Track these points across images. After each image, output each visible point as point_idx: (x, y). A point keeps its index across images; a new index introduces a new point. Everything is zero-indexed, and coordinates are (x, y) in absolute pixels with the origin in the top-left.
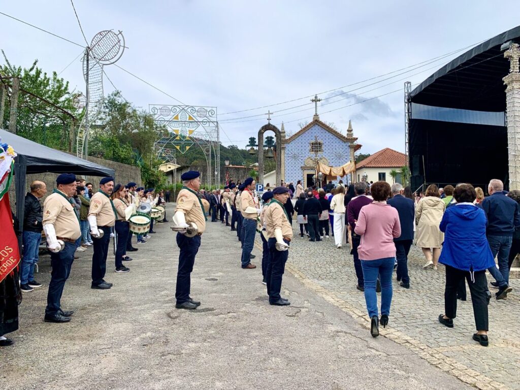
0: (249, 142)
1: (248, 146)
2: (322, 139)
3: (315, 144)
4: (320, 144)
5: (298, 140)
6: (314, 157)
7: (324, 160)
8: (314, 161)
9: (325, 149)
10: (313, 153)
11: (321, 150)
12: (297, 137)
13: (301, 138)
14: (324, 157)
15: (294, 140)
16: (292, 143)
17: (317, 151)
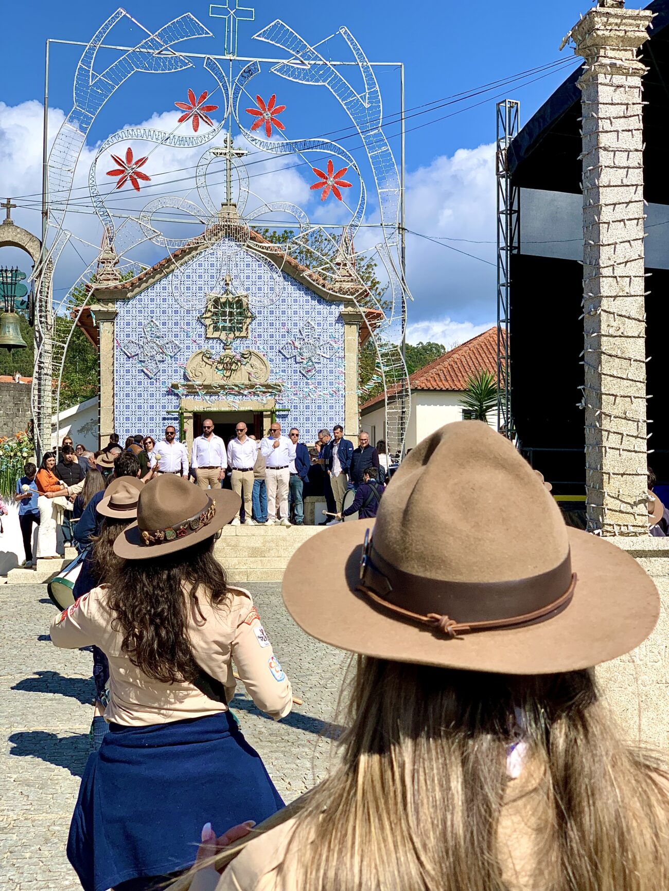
2: (248, 289)
3: (224, 304)
4: (239, 303)
5: (164, 288)
6: (217, 350)
7: (254, 361)
8: (221, 367)
9: (260, 324)
10: (216, 335)
11: (245, 328)
12: (160, 280)
13: (176, 282)
14: (256, 351)
15: (147, 288)
16: (140, 300)
17: (231, 329)
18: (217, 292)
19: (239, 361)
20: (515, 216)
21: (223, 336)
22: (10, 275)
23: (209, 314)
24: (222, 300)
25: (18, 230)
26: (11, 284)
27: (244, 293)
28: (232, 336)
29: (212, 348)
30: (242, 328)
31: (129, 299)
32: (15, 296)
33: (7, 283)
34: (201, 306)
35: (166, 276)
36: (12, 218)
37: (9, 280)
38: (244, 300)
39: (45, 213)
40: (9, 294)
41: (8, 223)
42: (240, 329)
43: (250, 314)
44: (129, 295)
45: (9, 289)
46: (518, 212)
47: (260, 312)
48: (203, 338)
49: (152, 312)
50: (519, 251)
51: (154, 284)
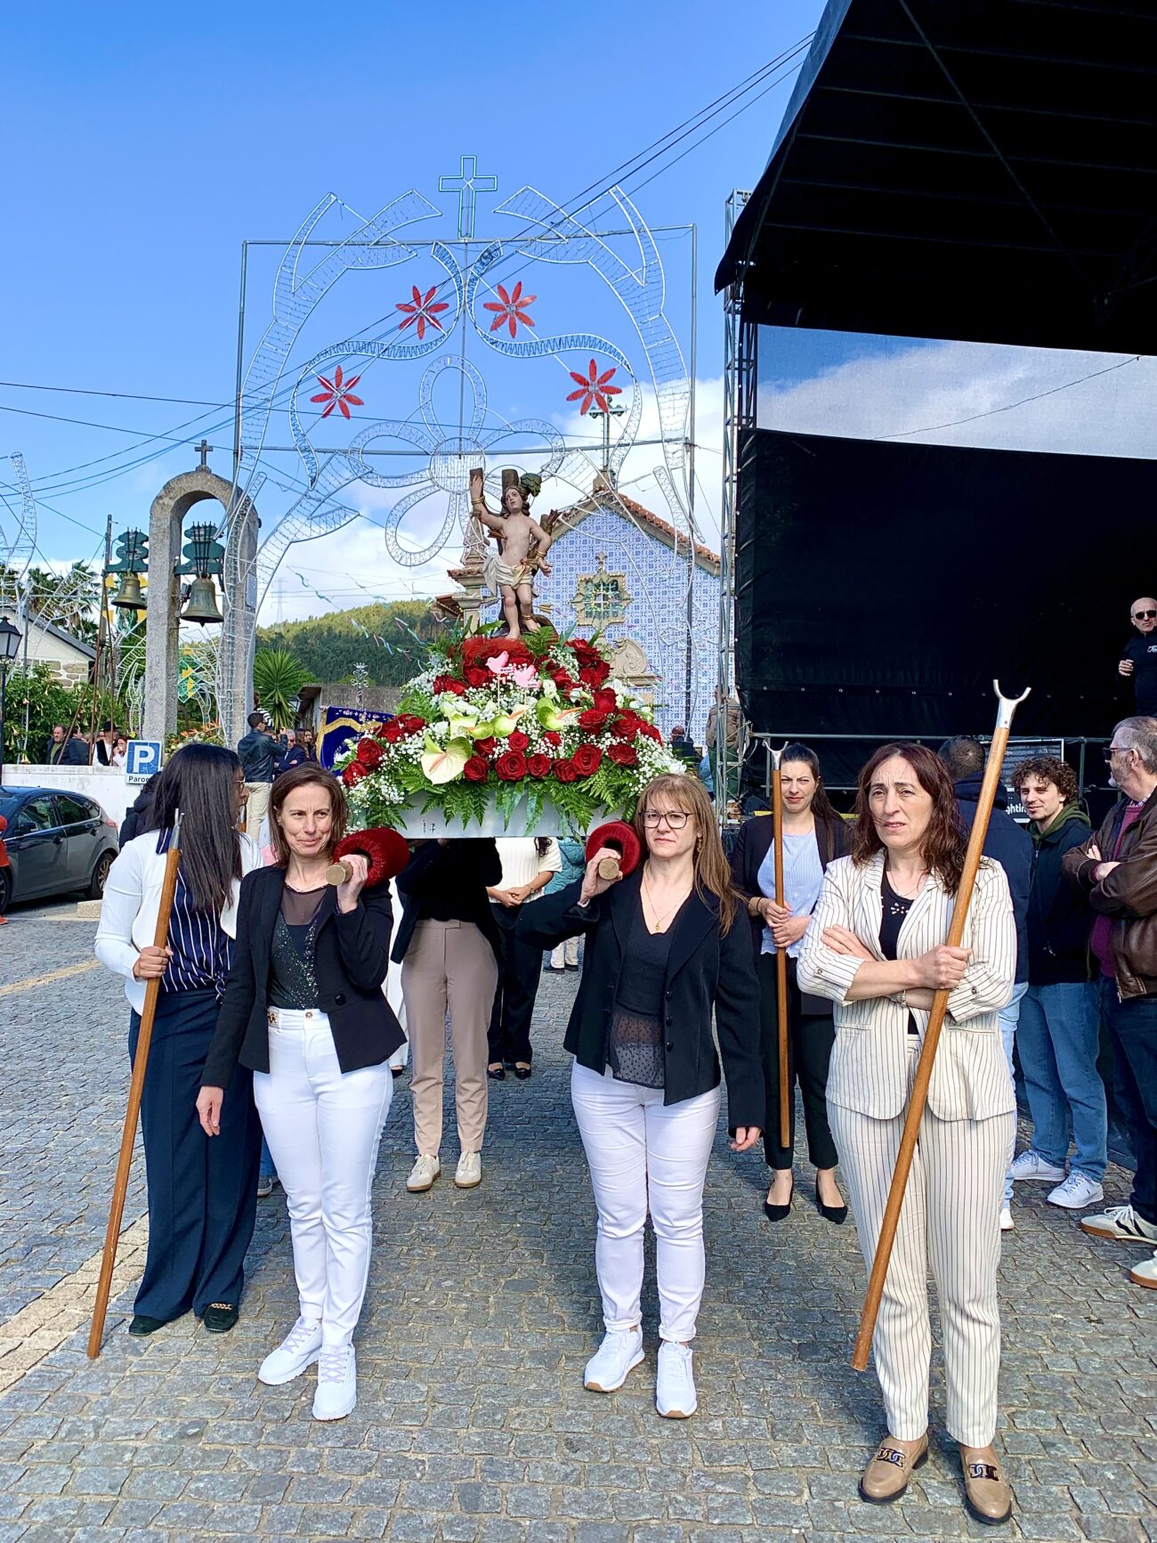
0: (119, 552)
1: (111, 569)
2: (624, 568)
3: (598, 586)
4: (615, 585)
7: (631, 651)
9: (637, 608)
10: (589, 621)
11: (620, 611)
14: (632, 638)
17: (606, 614)
18: (589, 574)
19: (612, 650)
20: (750, 372)
21: (596, 622)
22: (202, 533)
23: (579, 598)
24: (596, 581)
25: (209, 477)
26: (205, 543)
27: (622, 572)
28: (605, 622)
30: (616, 612)
32: (208, 558)
33: (200, 543)
34: (572, 590)
36: (207, 463)
37: (202, 539)
38: (619, 580)
39: (236, 453)
40: (202, 555)
41: (203, 469)
42: (615, 614)
43: (626, 596)
45: (202, 549)
46: (754, 362)
47: (637, 594)
50: (755, 425)
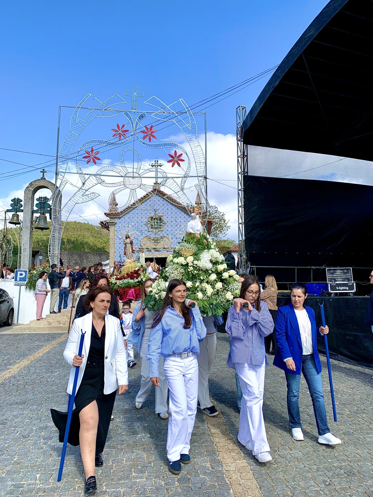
0: (11, 205)
1: (8, 211)
2: (163, 213)
3: (155, 219)
4: (160, 219)
5: (133, 214)
6: (153, 236)
7: (165, 239)
8: (153, 241)
9: (167, 226)
10: (152, 230)
11: (162, 227)
12: (132, 211)
13: (137, 212)
14: (166, 236)
15: (127, 214)
16: (124, 218)
17: (157, 228)
18: (152, 215)
19: (160, 239)
20: (245, 159)
21: (154, 230)
22: (43, 199)
23: (149, 222)
24: (154, 217)
25: (46, 181)
26: (44, 203)
27: (162, 215)
28: (157, 230)
29: (150, 235)
30: (161, 227)
31: (120, 218)
32: (45, 208)
33: (42, 203)
34: (146, 220)
35: (134, 209)
36: (45, 177)
37: (43, 202)
38: (162, 217)
39: (56, 174)
40: (43, 207)
41: (43, 178)
43: (164, 222)
44: (120, 216)
45: (43, 205)
46: (247, 156)
47: (167, 222)
48: (147, 231)
49: (129, 222)
50: (247, 174)
51: (130, 212)
